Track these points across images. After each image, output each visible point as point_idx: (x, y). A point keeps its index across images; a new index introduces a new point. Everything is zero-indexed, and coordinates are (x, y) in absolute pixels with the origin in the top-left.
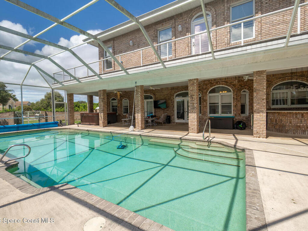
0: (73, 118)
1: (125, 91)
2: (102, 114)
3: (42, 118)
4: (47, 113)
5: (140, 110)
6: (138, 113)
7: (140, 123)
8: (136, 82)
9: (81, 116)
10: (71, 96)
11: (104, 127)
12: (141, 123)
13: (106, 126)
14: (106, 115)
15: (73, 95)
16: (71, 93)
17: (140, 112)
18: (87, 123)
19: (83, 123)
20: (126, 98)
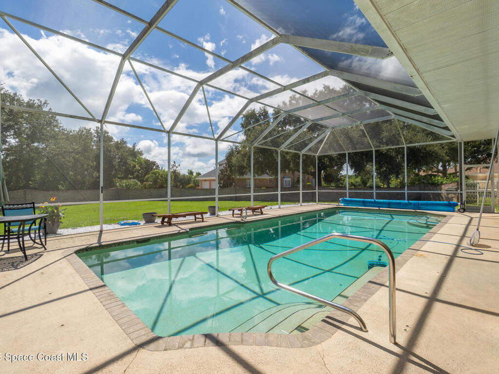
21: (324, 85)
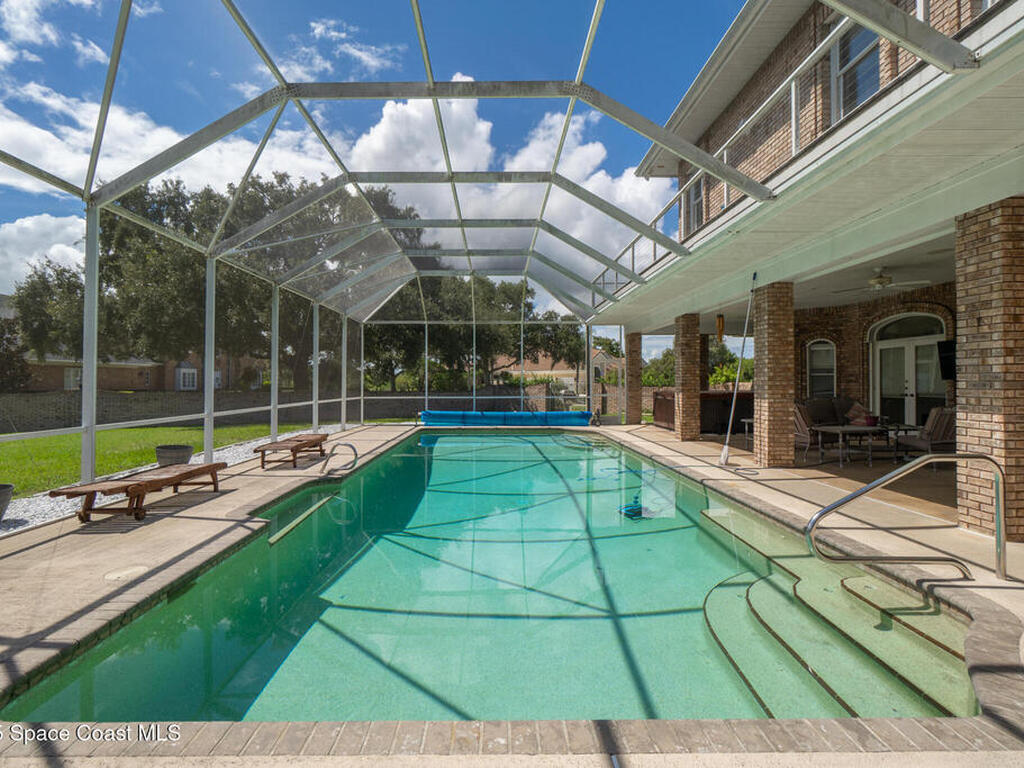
0: (637, 404)
1: (821, 310)
2: (680, 395)
3: (571, 402)
4: (606, 388)
5: (766, 387)
6: (762, 398)
7: (766, 440)
8: (755, 274)
9: (656, 400)
10: (634, 340)
11: (683, 440)
12: (769, 438)
13: (692, 439)
14: (698, 400)
15: (640, 339)
16: (634, 332)
17: (766, 396)
18: (663, 424)
19: (659, 423)
20: (822, 336)
21: (322, 174)
